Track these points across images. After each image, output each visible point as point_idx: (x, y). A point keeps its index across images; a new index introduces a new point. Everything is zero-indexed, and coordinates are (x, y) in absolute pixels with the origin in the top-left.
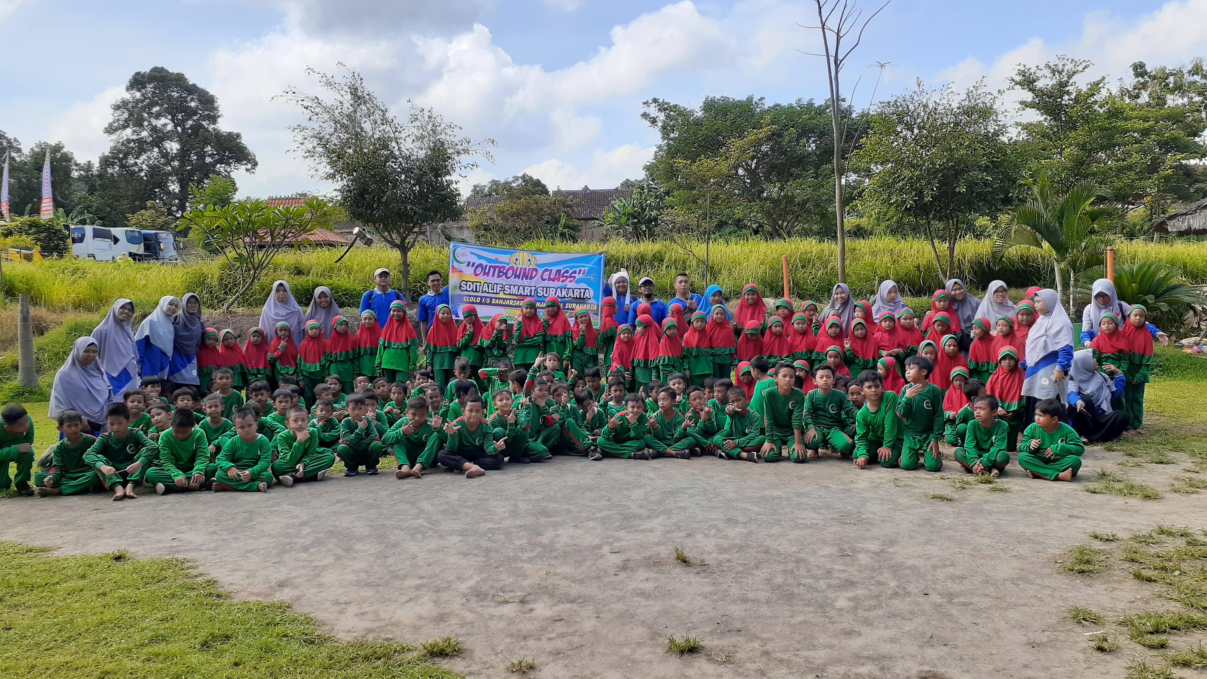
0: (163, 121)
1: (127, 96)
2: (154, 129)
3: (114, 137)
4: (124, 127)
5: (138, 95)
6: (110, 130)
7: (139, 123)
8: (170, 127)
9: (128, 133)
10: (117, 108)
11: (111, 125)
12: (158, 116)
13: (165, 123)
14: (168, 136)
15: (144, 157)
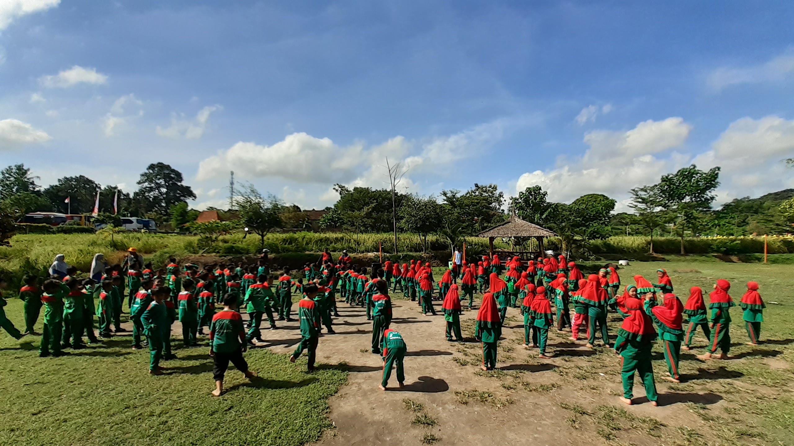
0: (161, 181)
1: (147, 171)
2: (157, 183)
3: (140, 185)
4: (145, 182)
5: (151, 171)
6: (139, 183)
7: (151, 182)
8: (163, 183)
9: (146, 184)
10: (142, 175)
11: (140, 181)
12: (159, 179)
13: (162, 182)
14: (162, 186)
15: (152, 193)
